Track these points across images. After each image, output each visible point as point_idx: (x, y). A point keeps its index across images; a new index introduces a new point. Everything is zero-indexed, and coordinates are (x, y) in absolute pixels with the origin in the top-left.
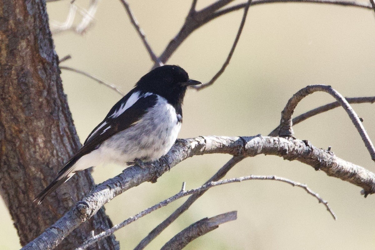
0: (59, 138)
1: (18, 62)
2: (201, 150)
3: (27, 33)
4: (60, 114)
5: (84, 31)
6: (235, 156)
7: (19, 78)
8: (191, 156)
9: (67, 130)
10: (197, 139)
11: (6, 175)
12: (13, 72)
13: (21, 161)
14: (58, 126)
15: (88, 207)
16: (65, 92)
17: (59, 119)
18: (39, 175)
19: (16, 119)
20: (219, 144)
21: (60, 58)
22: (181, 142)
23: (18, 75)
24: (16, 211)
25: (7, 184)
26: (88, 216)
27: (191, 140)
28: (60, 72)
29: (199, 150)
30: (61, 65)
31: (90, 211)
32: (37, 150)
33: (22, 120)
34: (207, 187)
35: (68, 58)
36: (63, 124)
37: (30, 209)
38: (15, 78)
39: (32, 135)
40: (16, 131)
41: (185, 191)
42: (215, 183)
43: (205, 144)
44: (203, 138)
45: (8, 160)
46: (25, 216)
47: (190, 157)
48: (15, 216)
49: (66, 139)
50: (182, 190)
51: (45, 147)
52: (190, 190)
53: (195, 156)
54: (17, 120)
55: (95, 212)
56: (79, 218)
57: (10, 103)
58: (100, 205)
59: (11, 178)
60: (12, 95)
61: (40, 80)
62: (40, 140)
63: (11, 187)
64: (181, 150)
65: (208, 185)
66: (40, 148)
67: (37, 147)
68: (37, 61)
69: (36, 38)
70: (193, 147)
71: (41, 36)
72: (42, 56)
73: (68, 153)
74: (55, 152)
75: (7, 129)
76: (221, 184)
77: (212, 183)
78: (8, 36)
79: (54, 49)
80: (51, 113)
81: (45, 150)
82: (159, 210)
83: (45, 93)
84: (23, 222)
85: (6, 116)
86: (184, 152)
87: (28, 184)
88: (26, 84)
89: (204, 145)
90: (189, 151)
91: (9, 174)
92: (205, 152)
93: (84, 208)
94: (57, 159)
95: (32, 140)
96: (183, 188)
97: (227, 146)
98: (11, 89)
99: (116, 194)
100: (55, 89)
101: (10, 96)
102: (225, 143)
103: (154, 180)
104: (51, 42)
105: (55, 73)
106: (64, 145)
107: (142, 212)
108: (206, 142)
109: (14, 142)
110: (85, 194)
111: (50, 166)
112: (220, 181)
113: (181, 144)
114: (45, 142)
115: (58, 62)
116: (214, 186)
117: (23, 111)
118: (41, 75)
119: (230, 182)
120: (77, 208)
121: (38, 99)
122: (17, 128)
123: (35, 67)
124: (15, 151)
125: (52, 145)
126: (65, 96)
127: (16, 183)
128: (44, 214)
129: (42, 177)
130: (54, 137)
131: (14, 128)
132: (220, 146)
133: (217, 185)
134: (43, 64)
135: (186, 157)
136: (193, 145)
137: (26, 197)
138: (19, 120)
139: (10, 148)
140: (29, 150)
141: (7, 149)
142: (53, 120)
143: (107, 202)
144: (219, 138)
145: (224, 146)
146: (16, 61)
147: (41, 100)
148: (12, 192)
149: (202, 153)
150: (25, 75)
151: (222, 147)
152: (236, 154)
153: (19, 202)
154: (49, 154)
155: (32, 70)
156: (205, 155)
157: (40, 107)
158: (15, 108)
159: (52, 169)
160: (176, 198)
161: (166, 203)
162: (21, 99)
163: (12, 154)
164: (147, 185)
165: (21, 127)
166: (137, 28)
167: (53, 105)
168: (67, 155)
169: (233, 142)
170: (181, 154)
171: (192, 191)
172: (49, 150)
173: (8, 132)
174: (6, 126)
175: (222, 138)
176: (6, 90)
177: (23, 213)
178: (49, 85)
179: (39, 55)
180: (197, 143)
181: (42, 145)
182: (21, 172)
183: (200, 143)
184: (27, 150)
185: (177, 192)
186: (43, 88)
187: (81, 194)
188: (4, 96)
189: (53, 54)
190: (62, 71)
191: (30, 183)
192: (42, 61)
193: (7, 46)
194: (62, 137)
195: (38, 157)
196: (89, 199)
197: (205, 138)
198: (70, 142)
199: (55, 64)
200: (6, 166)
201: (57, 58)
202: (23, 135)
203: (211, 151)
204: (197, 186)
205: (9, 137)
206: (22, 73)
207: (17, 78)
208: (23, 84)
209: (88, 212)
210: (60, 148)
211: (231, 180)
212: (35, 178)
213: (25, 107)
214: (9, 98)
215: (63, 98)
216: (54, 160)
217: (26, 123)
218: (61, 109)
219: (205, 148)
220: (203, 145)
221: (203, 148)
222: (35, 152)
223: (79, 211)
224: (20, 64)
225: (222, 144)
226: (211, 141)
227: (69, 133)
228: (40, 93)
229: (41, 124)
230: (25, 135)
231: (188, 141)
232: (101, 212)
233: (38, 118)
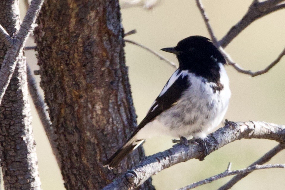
0: (116, 107)
1: (86, 31)
2: (250, 134)
3: (97, 4)
4: (120, 84)
5: (151, 8)
6: (281, 143)
7: (85, 46)
8: (239, 138)
9: (124, 100)
10: (246, 123)
11: (62, 137)
12: (80, 40)
13: (78, 125)
14: (116, 96)
15: (136, 176)
16: (127, 64)
17: (118, 90)
18: (93, 140)
19: (77, 85)
20: (267, 131)
21: (126, 32)
22: (232, 125)
23: (84, 43)
24: (68, 172)
25: (62, 145)
26: (135, 185)
27: (241, 124)
28: (124, 45)
29: (247, 134)
30: (126, 38)
31: (138, 181)
32: (94, 116)
33: (83, 87)
34: (251, 169)
35: (133, 32)
36: (122, 95)
37: (81, 171)
38: (81, 46)
39: (91, 102)
40: (76, 96)
41: (230, 171)
42: (260, 166)
43: (254, 128)
44: (253, 123)
45: (65, 122)
46: (76, 177)
47: (238, 140)
48: (66, 176)
49: (122, 109)
50: (227, 170)
51: (102, 114)
52: (235, 171)
53: (243, 140)
54: (79, 86)
55: (142, 182)
56: (127, 186)
57: (73, 69)
58: (148, 176)
59: (66, 140)
60: (76, 61)
61: (105, 50)
62: (98, 107)
63: (66, 149)
64: (231, 132)
65: (253, 168)
66: (97, 115)
67: (94, 114)
68: (103, 32)
69: (104, 10)
70: (242, 130)
71: (110, 9)
72: (109, 28)
73: (123, 122)
74: (111, 120)
75: (68, 93)
76: (266, 168)
77: (257, 166)
78: (78, 5)
79: (121, 22)
80: (112, 83)
81: (102, 117)
82: (203, 186)
83: (108, 63)
84: (73, 182)
85: (68, 81)
86: (233, 134)
87: (82, 148)
88: (90, 53)
89: (253, 130)
90: (238, 134)
91: (65, 136)
92: (253, 136)
93: (133, 177)
94: (112, 127)
95: (90, 106)
96: (228, 167)
97: (275, 133)
98: (76, 55)
99: (164, 167)
100: (117, 60)
101: (74, 63)
102: (273, 130)
103: (201, 158)
104: (119, 15)
105: (119, 46)
106: (121, 115)
107: (188, 186)
108: (256, 127)
109: (72, 106)
110: (135, 164)
111: (105, 133)
112: (265, 165)
113: (231, 126)
114: (103, 110)
115: (123, 36)
116: (259, 169)
117: (85, 78)
118: (106, 46)
119: (274, 167)
120: (126, 177)
121: (101, 68)
122: (77, 93)
123: (101, 37)
124: (73, 115)
125: (109, 113)
126: (127, 68)
127: (71, 145)
128: (94, 178)
129: (96, 143)
130: (111, 105)
131: (75, 93)
132: (268, 132)
133: (261, 168)
134: (109, 35)
135: (234, 139)
136: (243, 129)
137: (79, 160)
138: (81, 86)
139: (68, 111)
140: (87, 115)
141: (65, 112)
142: (113, 90)
143: (154, 174)
144: (268, 125)
145: (272, 133)
146: (83, 30)
147: (103, 69)
148: (66, 154)
149: (250, 138)
150: (91, 44)
151: (270, 133)
152: (282, 142)
153: (72, 162)
154: (105, 122)
155: (98, 39)
156: (253, 140)
157: (102, 75)
158: (78, 74)
159: (106, 135)
160: (221, 177)
161: (211, 180)
162: (85, 66)
163: (69, 117)
164: (194, 162)
165: (81, 93)
166: (202, 11)
167: (114, 76)
168: (122, 124)
169: (281, 130)
170: (230, 136)
171: (237, 172)
172: (106, 118)
173: (69, 96)
174: (68, 90)
175: (271, 125)
176: (71, 57)
177: (75, 174)
178: (112, 56)
179: (106, 27)
180: (246, 127)
181: (99, 112)
182: (77, 135)
183: (249, 127)
184: (84, 115)
185: (222, 171)
186: (106, 58)
187: (131, 163)
188: (68, 62)
189: (120, 27)
190: (126, 43)
191: (84, 147)
192: (108, 32)
193: (77, 15)
194: (119, 106)
195: (94, 123)
196: (138, 170)
197: (255, 123)
198: (125, 111)
199: (120, 37)
200: (63, 128)
201: (123, 31)
202: (82, 101)
203: (259, 137)
204: (242, 168)
205: (68, 101)
206: (88, 42)
207: (83, 46)
208: (87, 51)
209: (136, 181)
210: (116, 117)
211: (275, 165)
212: (89, 143)
213: (87, 74)
214: (73, 64)
215: (124, 70)
216: (109, 128)
217: (86, 89)
218: (121, 79)
219: (253, 132)
220: (251, 130)
221: (252, 133)
222: (92, 118)
223: (127, 180)
224: (88, 33)
225: (270, 131)
226: (260, 127)
227: (126, 104)
228: (103, 63)
229: (100, 92)
230: (84, 100)
231: (238, 124)
232: (148, 183)
233: (99, 87)
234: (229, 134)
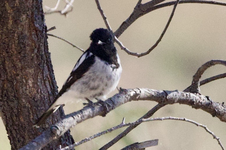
0: (43, 81)
1: (20, 29)
2: (137, 97)
3: (27, 9)
4: (45, 65)
6: (159, 103)
8: (130, 100)
9: (49, 77)
10: (135, 90)
11: (6, 103)
12: (16, 35)
13: (16, 95)
14: (43, 73)
15: (58, 129)
16: (49, 51)
17: (44, 69)
18: (28, 105)
19: (15, 66)
20: (149, 95)
21: (48, 29)
22: (124, 91)
23: (18, 37)
24: (10, 128)
25: (5, 109)
26: (58, 136)
27: (131, 90)
28: (47, 38)
29: (135, 97)
30: (48, 33)
31: (60, 132)
32: (28, 88)
33: (19, 68)
34: (139, 122)
35: (53, 28)
36: (46, 72)
37: (20, 127)
39: (25, 78)
40: (14, 75)
41: (124, 124)
42: (145, 120)
43: (140, 93)
44: (139, 89)
45: (7, 93)
46: (16, 131)
47: (129, 102)
48: (9, 131)
49: (47, 82)
50: (123, 123)
51: (33, 87)
52: (127, 123)
53: (132, 101)
55: (63, 133)
56: (52, 136)
57: (12, 56)
58: (66, 129)
59: (9, 106)
60: (14, 50)
61: (33, 41)
62: (30, 82)
63: (9, 112)
64: (124, 96)
66: (29, 87)
67: (28, 86)
68: (32, 29)
69: (32, 13)
70: (132, 95)
71: (36, 13)
72: (36, 26)
73: (48, 92)
74: (39, 90)
76: (149, 121)
77: (143, 119)
78: (14, 11)
79: (44, 21)
80: (39, 65)
81: (33, 89)
82: (106, 134)
83: (36, 51)
84: (15, 135)
85: (9, 64)
86: (125, 98)
87: (20, 110)
88: (23, 44)
89: (140, 94)
90: (129, 98)
91: (8, 102)
92: (140, 99)
93: (56, 130)
94: (41, 96)
95: (25, 81)
96: (123, 121)
97: (155, 96)
98: (13, 46)
99: (78, 122)
100: (43, 48)
102: (153, 94)
103: (104, 115)
104: (43, 17)
105: (43, 38)
106: (46, 87)
107: (95, 135)
108: (141, 92)
109: (13, 82)
110: (58, 121)
111: (36, 100)
112: (149, 119)
113: (124, 92)
114: (33, 83)
115: (46, 31)
117: (20, 61)
118: (34, 39)
119: (155, 120)
120: (51, 130)
121: (31, 54)
122: (15, 72)
123: (30, 32)
124: (13, 88)
125: (38, 85)
126: (50, 53)
127: (12, 109)
128: (29, 131)
129: (30, 107)
130: (39, 80)
131: (13, 73)
132: (150, 96)
134: (36, 31)
135: (126, 101)
136: (132, 93)
137: (18, 119)
138: (17, 67)
139: (9, 85)
140: (22, 88)
141: (7, 86)
142: (40, 69)
143: (71, 127)
144: (150, 90)
146: (18, 28)
147: (33, 55)
148: (9, 115)
149: (138, 100)
150: (23, 38)
151: (151, 96)
152: (160, 102)
153: (13, 121)
154: (35, 92)
155: (28, 34)
156: (139, 101)
157: (32, 59)
158: (15, 59)
159: (36, 101)
160: (118, 128)
161: (111, 130)
162: (20, 53)
163: (10, 89)
164: (99, 118)
165: (18, 72)
166: (101, 12)
167: (41, 59)
168: (47, 93)
169: (159, 94)
170: (123, 99)
171: (130, 124)
172: (35, 89)
173: (10, 75)
174: (8, 71)
175: (152, 91)
176: (10, 47)
178: (39, 45)
179: (34, 25)
180: (135, 93)
181: (31, 85)
182: (16, 102)
183: (136, 93)
185: (119, 124)
186: (35, 47)
187: (55, 120)
188: (8, 51)
189: (44, 25)
190: (48, 36)
193: (13, 18)
194: (45, 81)
195: (28, 93)
196: (59, 124)
197: (141, 89)
198: (50, 84)
199: (44, 32)
200: (6, 97)
201: (46, 28)
202: (19, 78)
203: (144, 99)
204: (133, 121)
205: (9, 78)
206: (21, 36)
207: (18, 39)
208: (21, 44)
209: (58, 133)
210: (43, 88)
211: (156, 118)
212: (25, 107)
213: (22, 59)
214: (12, 52)
215: (48, 54)
216: (39, 96)
217: (21, 70)
218: (46, 62)
219: (140, 96)
221: (139, 96)
222: (26, 90)
223: (52, 132)
225: (151, 95)
226: (144, 92)
227: (50, 79)
228: (32, 51)
229: (31, 71)
231: (128, 90)
232: (67, 133)
233: (30, 67)
234: (123, 98)
